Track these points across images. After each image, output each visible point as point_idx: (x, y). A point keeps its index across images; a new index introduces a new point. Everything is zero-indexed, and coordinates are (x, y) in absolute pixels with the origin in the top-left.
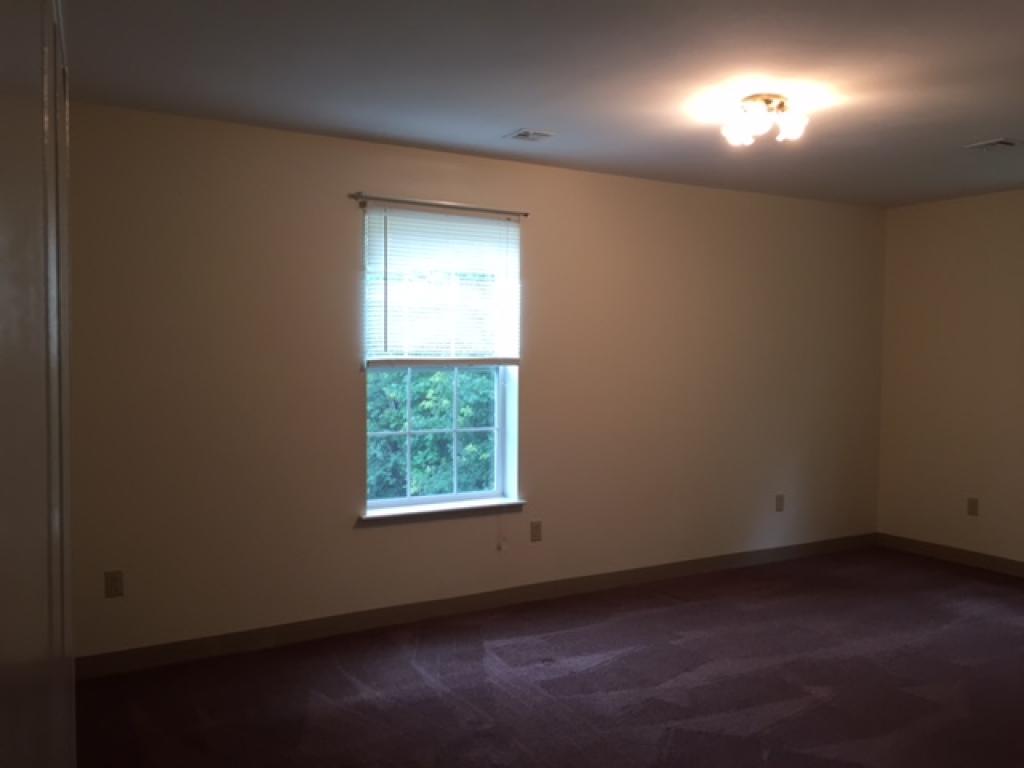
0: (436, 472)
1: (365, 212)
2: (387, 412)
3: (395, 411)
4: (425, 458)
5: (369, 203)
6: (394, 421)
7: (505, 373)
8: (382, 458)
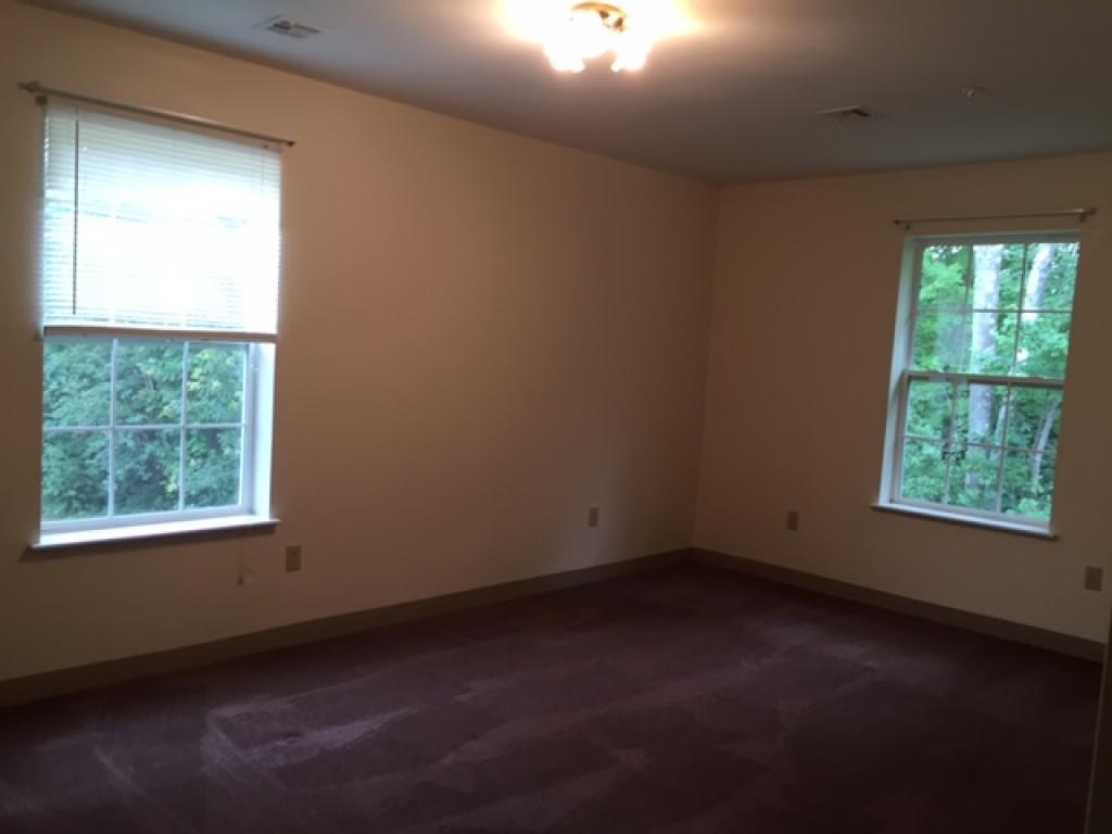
0: (202, 466)
1: (44, 114)
2: (142, 392)
3: (153, 392)
4: (189, 449)
5: (51, 99)
6: (150, 404)
7: (257, 351)
8: (134, 449)
